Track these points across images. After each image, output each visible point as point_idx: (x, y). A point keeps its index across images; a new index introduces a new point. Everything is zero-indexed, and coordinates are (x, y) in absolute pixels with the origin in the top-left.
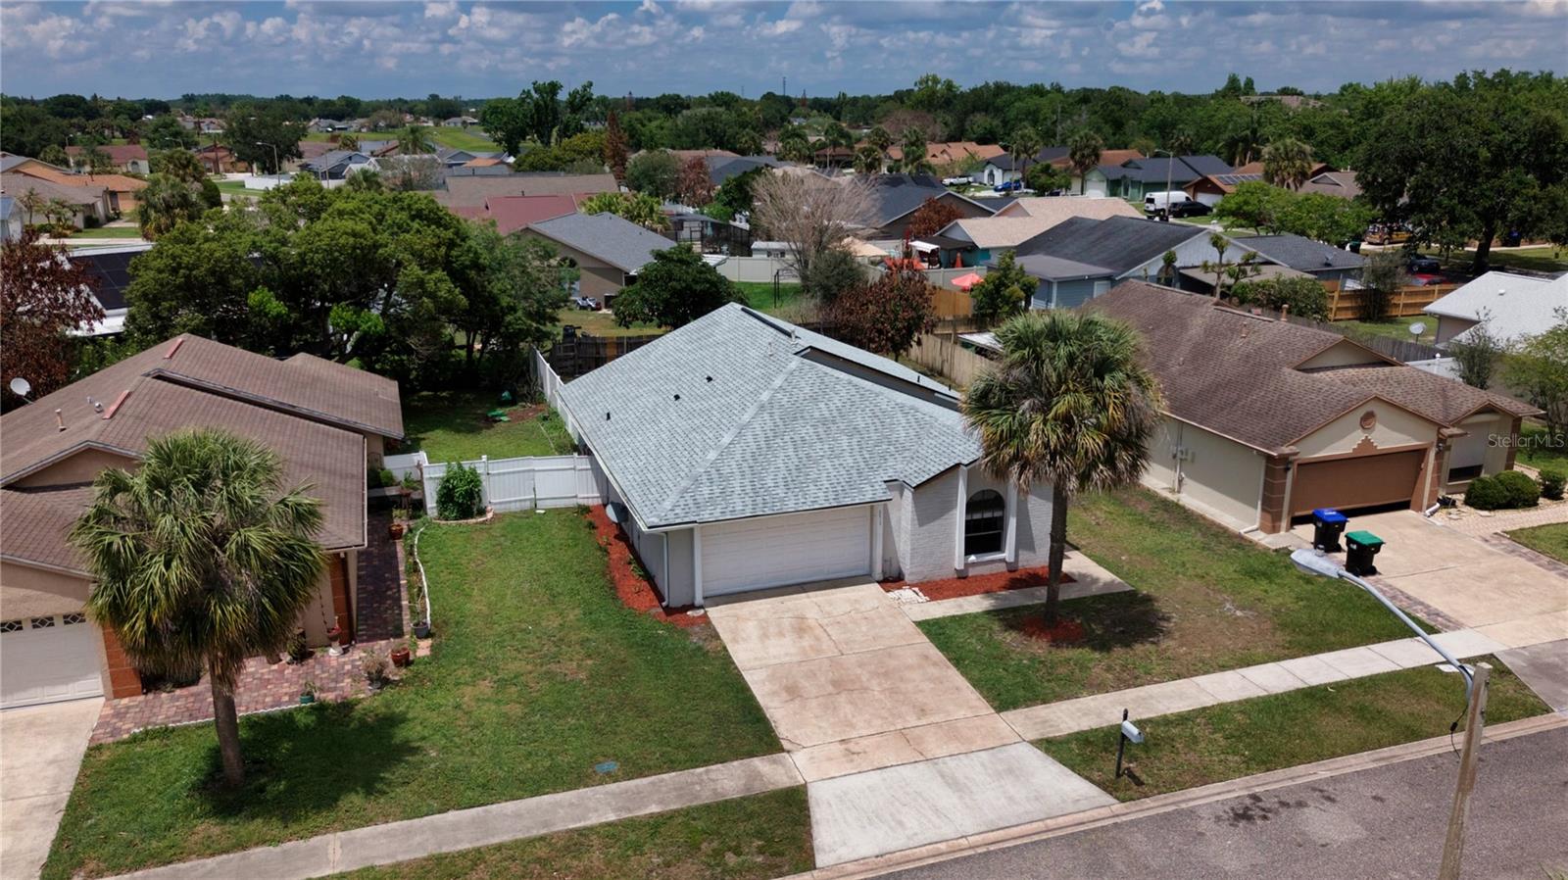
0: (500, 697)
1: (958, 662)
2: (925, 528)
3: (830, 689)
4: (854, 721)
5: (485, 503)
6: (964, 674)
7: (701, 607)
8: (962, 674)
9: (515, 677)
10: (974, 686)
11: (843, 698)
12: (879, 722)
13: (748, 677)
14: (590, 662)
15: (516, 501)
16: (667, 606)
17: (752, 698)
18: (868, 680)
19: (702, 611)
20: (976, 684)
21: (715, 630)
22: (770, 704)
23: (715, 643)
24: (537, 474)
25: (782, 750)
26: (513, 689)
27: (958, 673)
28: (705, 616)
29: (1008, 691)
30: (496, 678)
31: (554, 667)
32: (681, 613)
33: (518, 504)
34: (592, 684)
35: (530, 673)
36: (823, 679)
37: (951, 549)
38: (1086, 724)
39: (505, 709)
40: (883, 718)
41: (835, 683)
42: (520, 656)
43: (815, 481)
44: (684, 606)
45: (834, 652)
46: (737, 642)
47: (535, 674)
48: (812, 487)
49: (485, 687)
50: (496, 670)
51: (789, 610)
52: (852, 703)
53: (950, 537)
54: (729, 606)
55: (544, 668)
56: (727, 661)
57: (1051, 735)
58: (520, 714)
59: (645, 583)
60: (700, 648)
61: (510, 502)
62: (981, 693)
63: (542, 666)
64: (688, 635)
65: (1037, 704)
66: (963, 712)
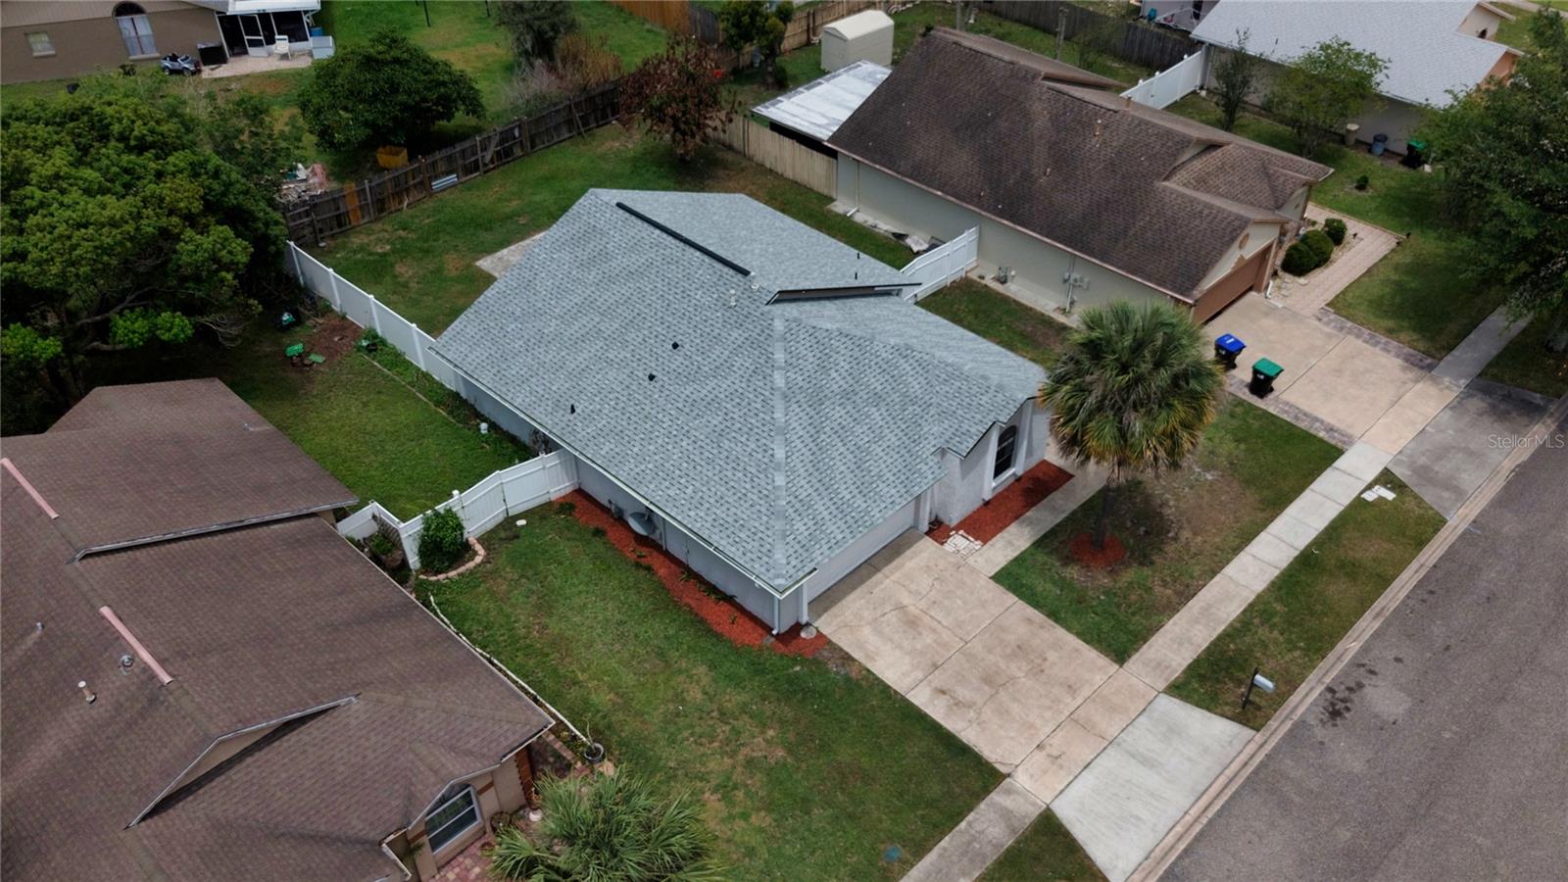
0: (737, 809)
1: (1055, 616)
3: (987, 689)
4: (1031, 719)
6: (1070, 630)
7: (809, 624)
8: (1067, 629)
10: (1085, 641)
11: (1004, 697)
12: (1049, 713)
13: (915, 701)
14: (772, 732)
15: (490, 519)
16: (778, 634)
17: (937, 724)
18: (1007, 666)
19: (813, 629)
20: (1085, 638)
21: (841, 649)
22: (956, 726)
23: (854, 667)
24: (506, 486)
25: (1005, 776)
27: (1063, 630)
28: (820, 634)
29: (1112, 638)
32: (796, 637)
33: (492, 521)
34: (797, 760)
36: (973, 679)
37: (982, 486)
38: (1187, 656)
40: (1047, 707)
41: (986, 680)
44: (792, 628)
45: (958, 642)
46: (872, 658)
49: (713, 802)
50: (703, 777)
51: (882, 598)
52: (1014, 700)
53: (981, 477)
54: (830, 613)
55: (741, 757)
56: (883, 686)
57: (1173, 678)
58: (773, 823)
59: (727, 605)
60: (847, 678)
61: (485, 523)
62: (1096, 648)
63: (736, 754)
64: (824, 664)
65: (1141, 645)
66: (1098, 676)
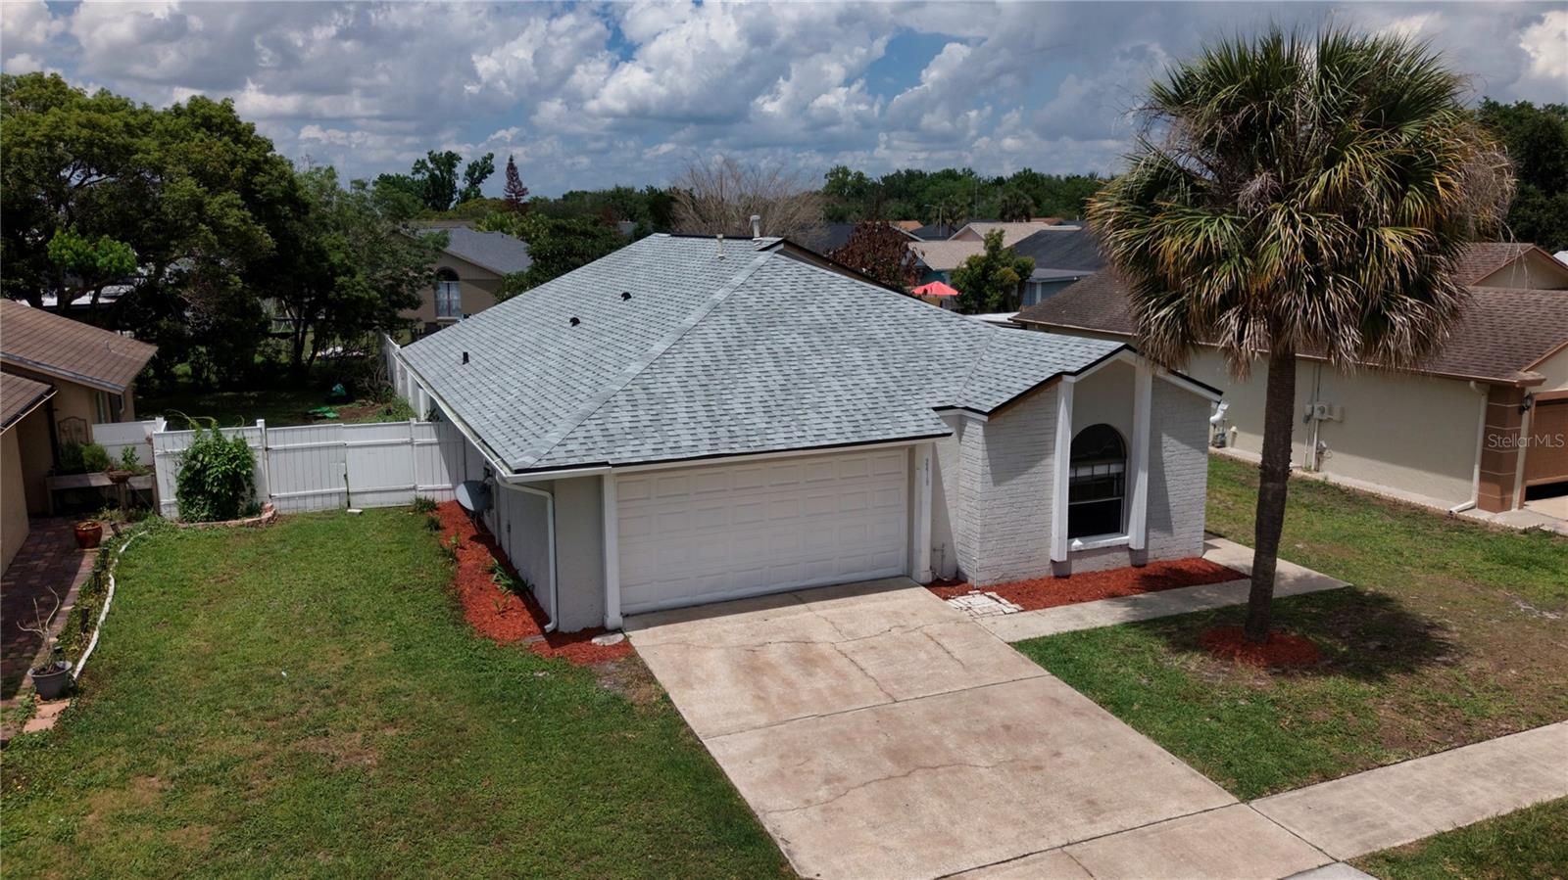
0: (171, 812)
1: (1118, 706)
2: (1004, 487)
3: (889, 766)
4: (957, 831)
5: (262, 495)
6: (1140, 727)
7: (618, 630)
8: (1135, 727)
9: (223, 767)
10: (1172, 751)
11: (918, 784)
12: (1009, 833)
13: (718, 750)
14: (390, 732)
15: (314, 496)
16: (555, 631)
17: (731, 791)
18: (960, 747)
19: (619, 637)
20: (1174, 745)
21: (646, 668)
22: (769, 804)
23: (644, 690)
24: (350, 450)
26: (211, 791)
27: (1128, 727)
28: (626, 644)
29: (1244, 758)
30: (176, 770)
31: (313, 744)
32: (581, 641)
33: (319, 500)
34: (387, 777)
35: (258, 757)
36: (869, 749)
37: (1045, 526)
38: (1439, 819)
39: (175, 836)
40: (1015, 823)
41: (898, 755)
42: (246, 726)
43: (816, 407)
44: (585, 630)
45: (876, 698)
46: (690, 686)
47: (269, 760)
48: (811, 414)
49: (146, 792)
50: (182, 757)
51: (779, 630)
52: (940, 794)
53: (1043, 504)
54: (671, 626)
55: (291, 748)
56: (671, 720)
57: (1386, 847)
58: (207, 848)
59: (516, 599)
60: (617, 699)
61: (305, 497)
62: (1191, 763)
63: (287, 742)
64: (592, 677)
65: (1312, 783)
66: (1176, 804)
